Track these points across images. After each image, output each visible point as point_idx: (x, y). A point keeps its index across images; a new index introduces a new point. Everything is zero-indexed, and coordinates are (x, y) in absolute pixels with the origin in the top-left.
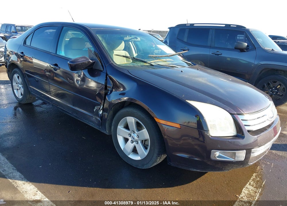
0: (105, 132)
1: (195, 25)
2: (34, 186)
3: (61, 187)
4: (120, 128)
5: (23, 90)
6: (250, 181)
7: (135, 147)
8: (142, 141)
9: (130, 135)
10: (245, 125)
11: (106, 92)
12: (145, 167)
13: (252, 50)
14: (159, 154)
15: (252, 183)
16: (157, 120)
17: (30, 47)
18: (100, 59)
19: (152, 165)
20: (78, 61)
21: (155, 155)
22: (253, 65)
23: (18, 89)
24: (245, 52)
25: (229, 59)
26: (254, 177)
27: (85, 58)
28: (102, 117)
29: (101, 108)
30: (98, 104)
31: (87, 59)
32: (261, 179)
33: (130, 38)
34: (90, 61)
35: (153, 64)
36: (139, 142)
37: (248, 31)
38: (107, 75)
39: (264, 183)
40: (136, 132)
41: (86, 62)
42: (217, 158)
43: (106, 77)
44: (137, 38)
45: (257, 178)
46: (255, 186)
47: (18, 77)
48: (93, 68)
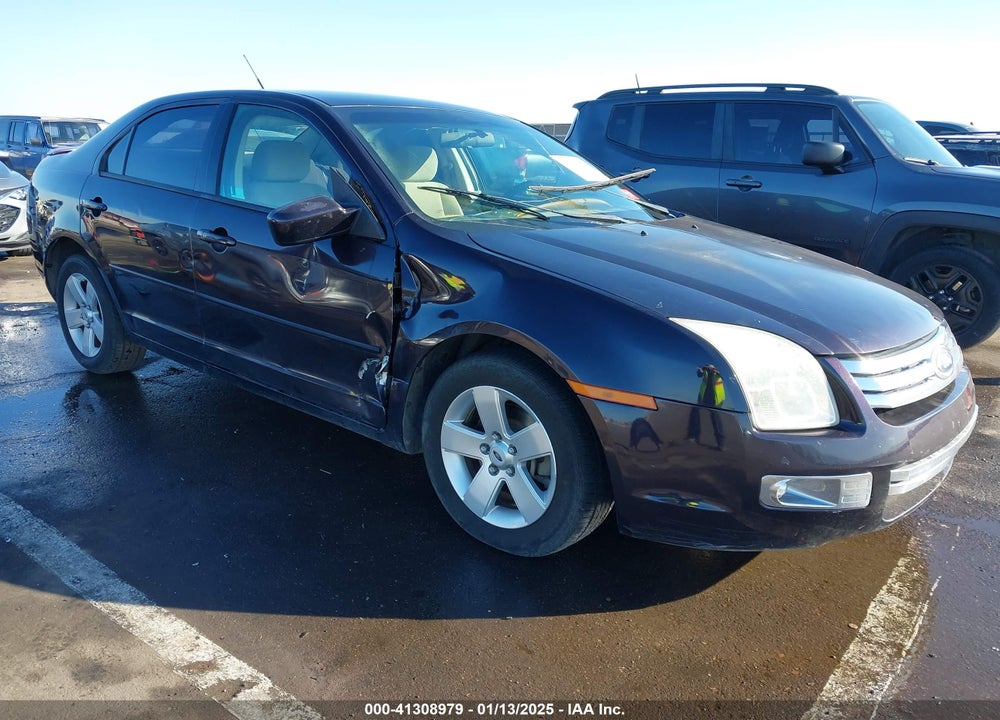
0: (397, 446)
1: (665, 91)
2: (184, 623)
3: (275, 621)
4: (452, 426)
5: (102, 326)
6: (890, 581)
7: (504, 487)
8: (528, 463)
9: (486, 448)
10: (865, 392)
11: (399, 310)
12: (543, 551)
13: (860, 166)
14: (589, 504)
15: (896, 586)
16: (576, 387)
17: (124, 180)
18: (372, 204)
19: (565, 541)
20: (303, 210)
21: (576, 505)
22: (867, 219)
23: (82, 327)
24: (839, 173)
25: (783, 202)
26: (902, 569)
27: (323, 200)
28: (386, 396)
29: (383, 366)
30: (371, 351)
31: (331, 205)
32: (926, 575)
33: (461, 136)
34: (341, 209)
35: (546, 214)
36: (519, 467)
37: (844, 103)
38: (399, 253)
39: (936, 585)
40: (506, 435)
41: (329, 213)
42: (782, 503)
43: (398, 262)
44: (483, 135)
45: (912, 572)
46: (906, 595)
47: (84, 285)
48: (351, 233)
